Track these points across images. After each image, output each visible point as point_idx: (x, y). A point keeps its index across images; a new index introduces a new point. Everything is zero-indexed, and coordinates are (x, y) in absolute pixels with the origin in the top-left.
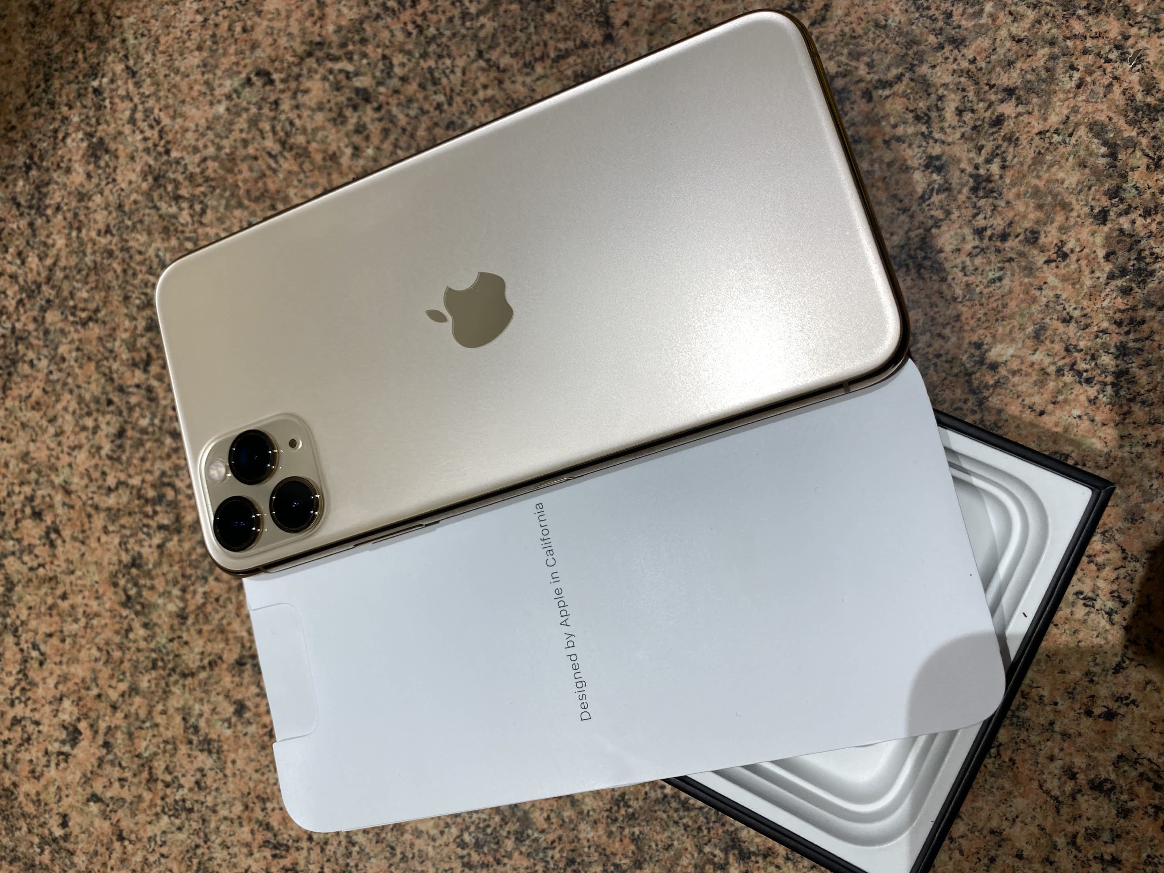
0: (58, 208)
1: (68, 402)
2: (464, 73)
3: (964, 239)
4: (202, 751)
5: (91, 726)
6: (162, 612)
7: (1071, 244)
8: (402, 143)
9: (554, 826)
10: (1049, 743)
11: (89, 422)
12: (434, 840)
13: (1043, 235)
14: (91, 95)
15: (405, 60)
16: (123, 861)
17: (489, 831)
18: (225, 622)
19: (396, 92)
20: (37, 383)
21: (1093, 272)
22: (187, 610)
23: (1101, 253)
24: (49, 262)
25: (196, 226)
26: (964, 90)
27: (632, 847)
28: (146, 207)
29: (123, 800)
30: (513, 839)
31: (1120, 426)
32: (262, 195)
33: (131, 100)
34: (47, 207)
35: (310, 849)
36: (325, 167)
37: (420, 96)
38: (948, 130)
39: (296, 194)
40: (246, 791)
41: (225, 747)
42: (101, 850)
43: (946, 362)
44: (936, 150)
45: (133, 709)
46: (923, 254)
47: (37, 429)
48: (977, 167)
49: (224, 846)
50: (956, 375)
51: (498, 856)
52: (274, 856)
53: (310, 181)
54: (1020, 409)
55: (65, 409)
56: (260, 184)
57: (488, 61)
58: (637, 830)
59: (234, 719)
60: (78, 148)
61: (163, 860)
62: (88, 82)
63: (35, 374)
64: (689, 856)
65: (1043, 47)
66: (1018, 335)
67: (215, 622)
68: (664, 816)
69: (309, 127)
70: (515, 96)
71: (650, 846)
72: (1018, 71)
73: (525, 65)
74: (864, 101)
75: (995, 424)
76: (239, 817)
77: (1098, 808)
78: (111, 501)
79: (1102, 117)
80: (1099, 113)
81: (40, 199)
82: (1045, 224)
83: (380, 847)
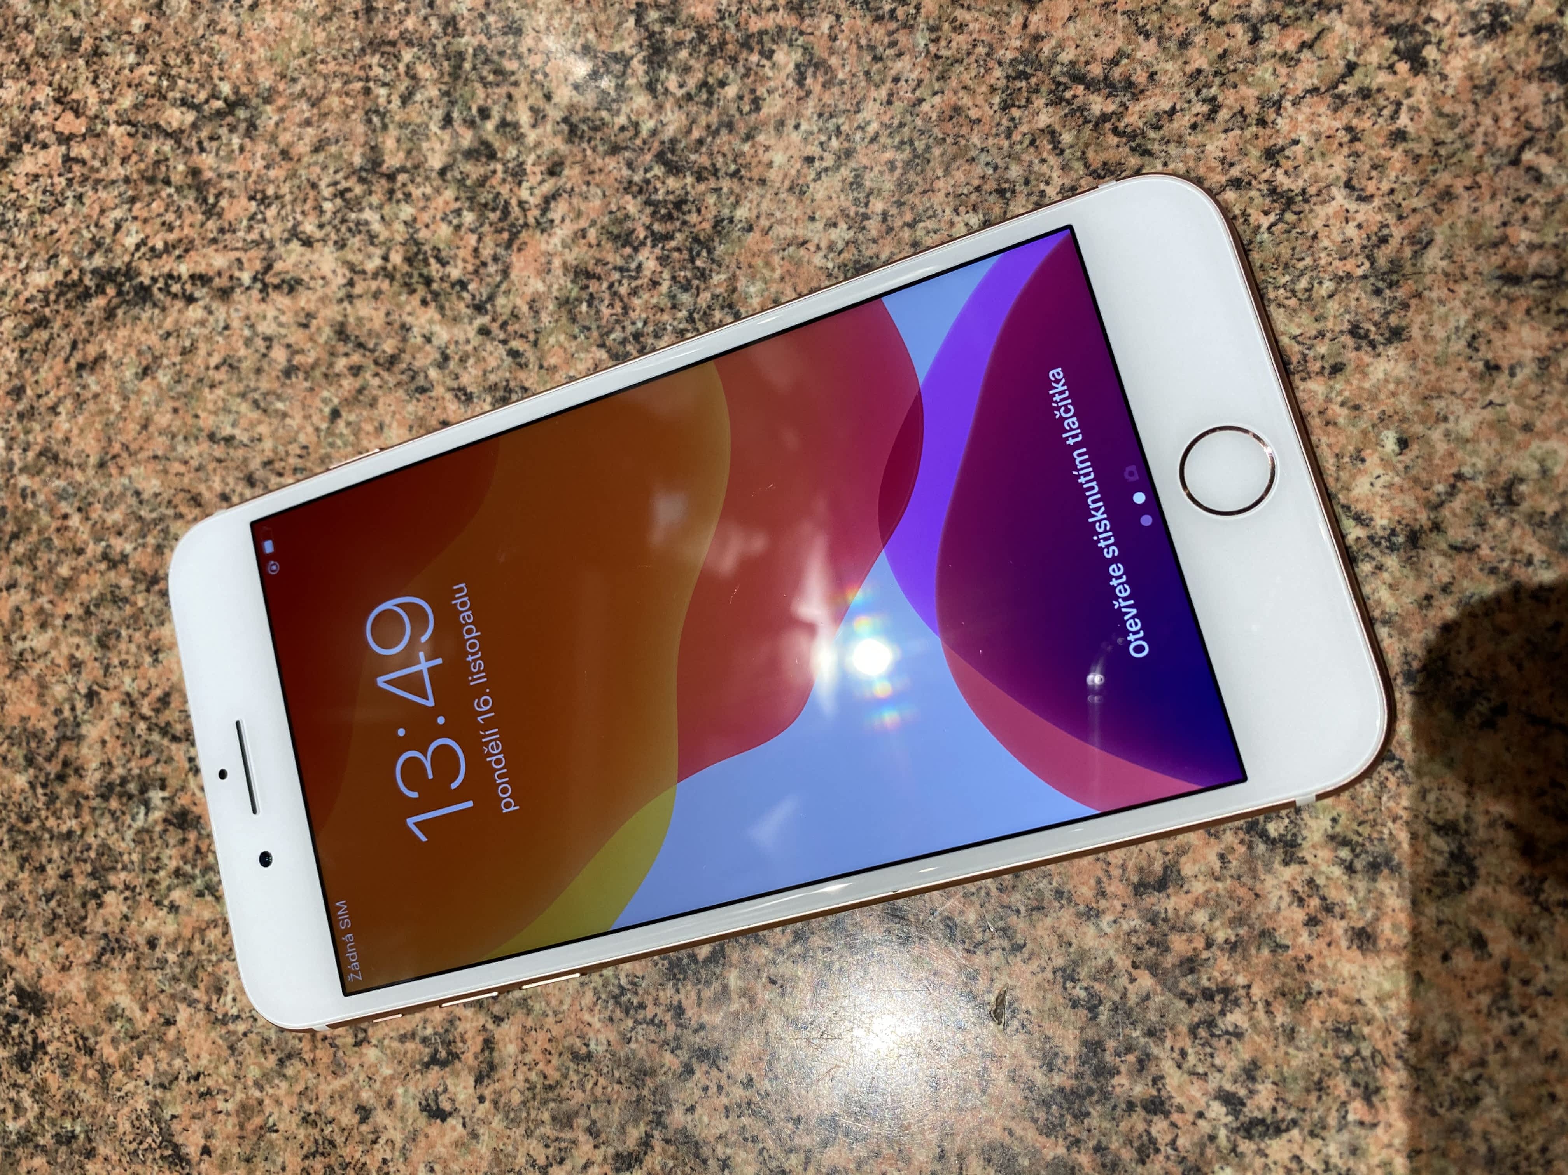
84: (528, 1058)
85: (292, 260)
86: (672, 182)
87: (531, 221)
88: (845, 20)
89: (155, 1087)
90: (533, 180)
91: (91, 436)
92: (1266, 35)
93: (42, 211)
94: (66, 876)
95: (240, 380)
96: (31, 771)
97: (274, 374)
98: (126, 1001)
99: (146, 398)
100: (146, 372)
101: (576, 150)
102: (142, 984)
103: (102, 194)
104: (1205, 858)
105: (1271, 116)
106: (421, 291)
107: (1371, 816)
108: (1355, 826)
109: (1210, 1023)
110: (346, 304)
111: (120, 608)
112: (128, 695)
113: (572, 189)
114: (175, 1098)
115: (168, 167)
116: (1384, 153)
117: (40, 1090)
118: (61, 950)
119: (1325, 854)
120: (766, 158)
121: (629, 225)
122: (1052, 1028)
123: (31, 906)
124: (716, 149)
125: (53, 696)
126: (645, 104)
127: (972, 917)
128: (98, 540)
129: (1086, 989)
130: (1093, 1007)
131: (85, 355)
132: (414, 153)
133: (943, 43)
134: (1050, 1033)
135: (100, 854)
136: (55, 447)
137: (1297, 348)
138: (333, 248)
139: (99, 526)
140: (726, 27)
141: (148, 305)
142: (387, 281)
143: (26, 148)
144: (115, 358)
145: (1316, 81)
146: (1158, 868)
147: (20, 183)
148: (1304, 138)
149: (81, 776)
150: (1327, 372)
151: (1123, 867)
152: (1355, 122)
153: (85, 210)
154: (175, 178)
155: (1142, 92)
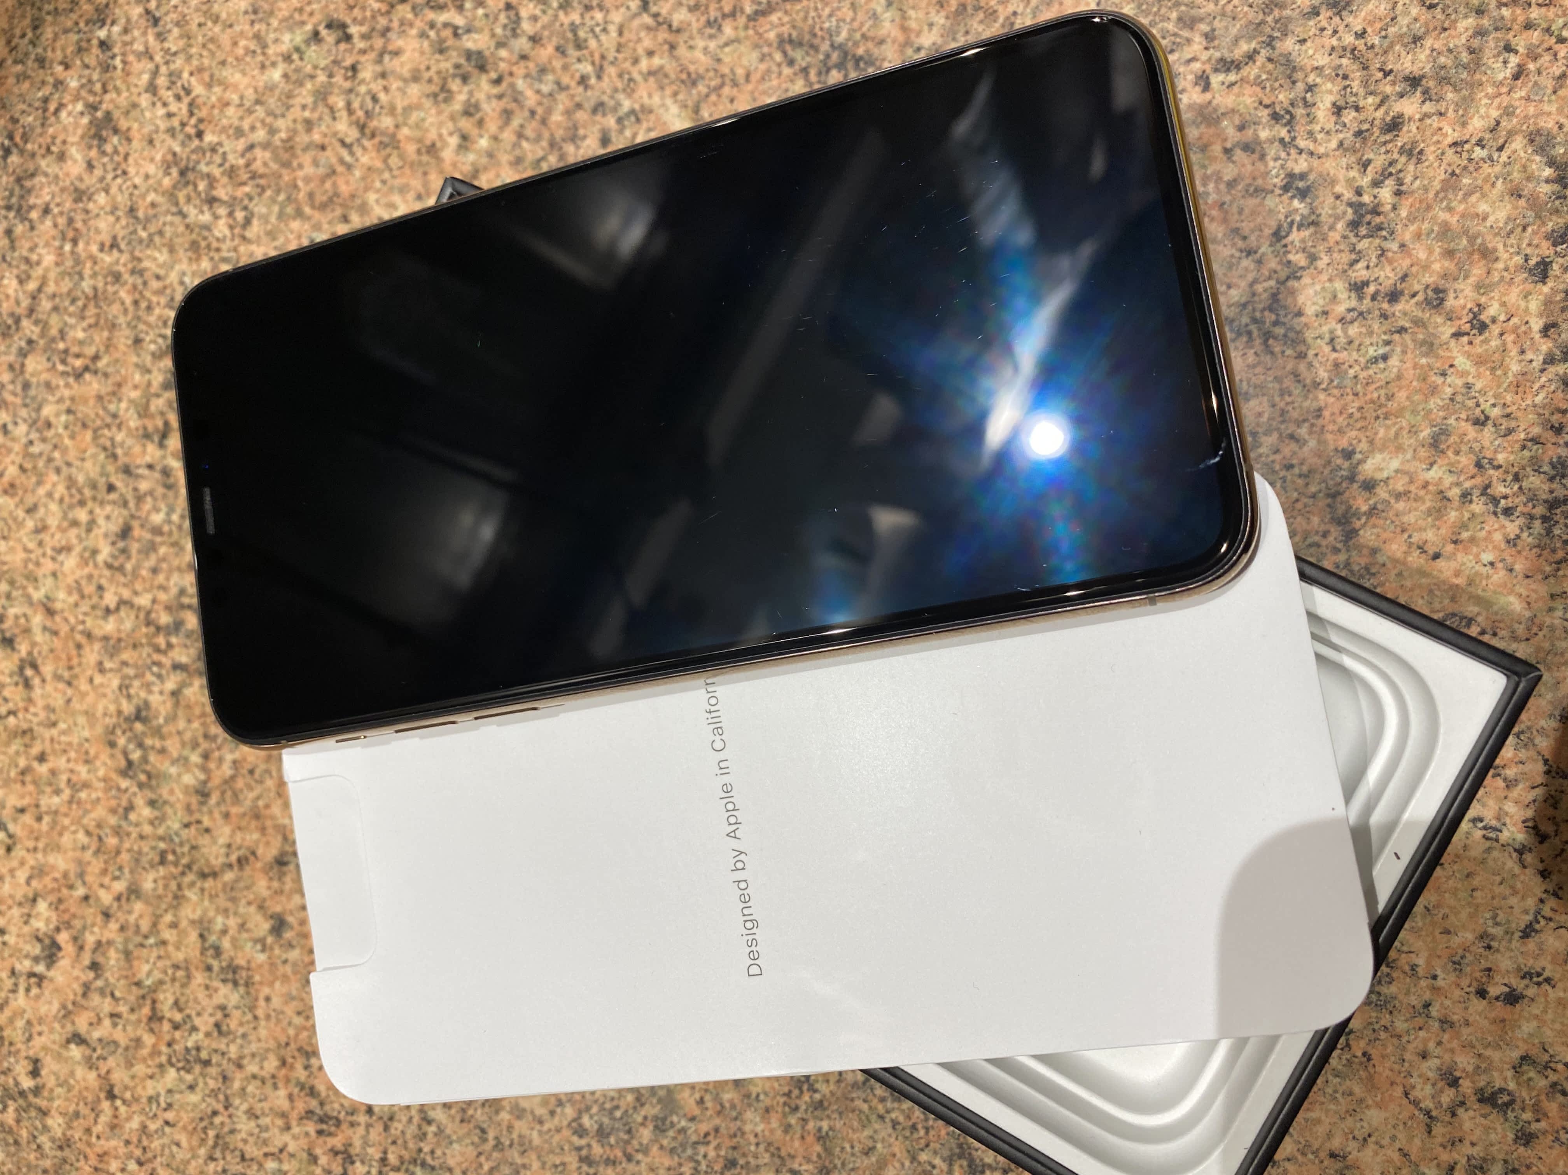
0: (46, 211)
1: (54, 485)
2: (621, 33)
3: (1335, 297)
4: (224, 981)
5: (75, 939)
6: (175, 786)
7: (1493, 309)
8: (529, 132)
9: (709, 1113)
10: (1422, 1034)
11: (82, 515)
12: (541, 1122)
13: (1451, 295)
14: (95, 50)
15: (537, 12)
16: (113, 1127)
17: (618, 1114)
18: (261, 803)
19: (524, 57)
20: (12, 456)
21: (1523, 352)
22: (210, 785)
23: (1537, 325)
24: (32, 286)
25: (237, 241)
26: (1345, 77)
27: (818, 1148)
28: (168, 212)
29: (116, 1043)
30: (651, 1127)
31: (1552, 580)
32: (331, 200)
33: (151, 58)
34: (31, 208)
35: (368, 1126)
36: (420, 163)
37: (557, 64)
38: (1319, 136)
39: (377, 201)
40: (283, 1040)
41: (257, 978)
42: (84, 1110)
43: (1300, 476)
44: (1301, 165)
45: (132, 919)
46: (1273, 317)
47: (10, 522)
48: (1359, 192)
49: (252, 1114)
50: (1313, 496)
51: (629, 1150)
52: (320, 1133)
53: (397, 182)
54: (1404, 548)
55: (50, 495)
56: (328, 185)
57: (656, 16)
58: (825, 1125)
59: (270, 940)
60: (76, 125)
61: (167, 1130)
62: (91, 31)
63: (9, 444)
64: (897, 1165)
65: (1466, 17)
66: (1407, 441)
67: (248, 803)
68: (865, 1107)
69: (400, 105)
70: (692, 68)
71: (843, 1148)
72: (1428, 52)
73: (709, 23)
74: (1198, 89)
75: (1367, 569)
76: (273, 1077)
77: (1487, 1129)
78: (109, 626)
79: (1548, 124)
80: (1545, 118)
81: (22, 197)
82: (1456, 279)
83: (464, 1129)
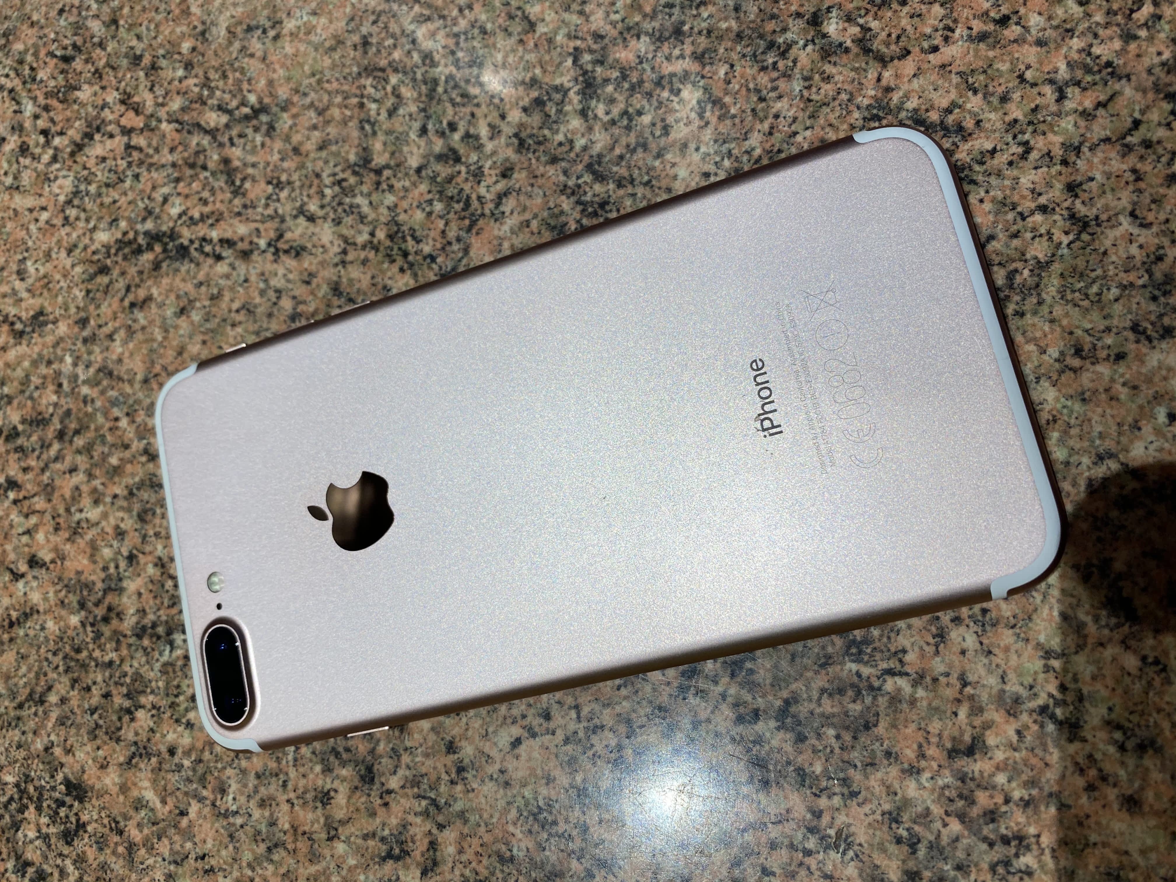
84: (464, 858)
85: (299, 231)
86: (598, 188)
87: (487, 212)
88: (738, 68)
89: (170, 863)
90: (490, 180)
91: (138, 358)
92: (1070, 95)
93: (107, 185)
94: (107, 696)
95: (255, 322)
96: (83, 613)
97: (282, 318)
98: (150, 795)
99: (181, 332)
100: (182, 311)
101: (523, 159)
102: (163, 783)
103: (155, 175)
104: (1005, 732)
105: (1073, 158)
106: (400, 261)
107: (1140, 708)
108: (1126, 715)
109: (1007, 863)
110: (340, 267)
111: (156, 492)
112: (160, 559)
113: (520, 189)
114: (185, 873)
115: (205, 156)
116: (1162, 191)
117: (80, 860)
118: (100, 752)
119: (1102, 735)
120: (672, 172)
121: (563, 219)
122: (879, 859)
123: (79, 717)
124: (633, 163)
125: (102, 556)
126: (578, 126)
127: (818, 768)
128: (141, 438)
129: (908, 830)
130: (913, 844)
131: (136, 297)
132: (397, 155)
133: (814, 90)
134: (878, 863)
135: (134, 680)
136: (111, 366)
137: (1088, 339)
138: (331, 224)
139: (142, 427)
140: (644, 70)
141: (186, 261)
142: (373, 252)
143: (97, 137)
144: (159, 300)
145: (1108, 133)
146: (967, 738)
147: (91, 163)
148: (1098, 177)
149: (121, 619)
150: (1112, 358)
151: (940, 735)
152: (1139, 166)
153: (140, 186)
154: (211, 165)
155: (970, 135)
